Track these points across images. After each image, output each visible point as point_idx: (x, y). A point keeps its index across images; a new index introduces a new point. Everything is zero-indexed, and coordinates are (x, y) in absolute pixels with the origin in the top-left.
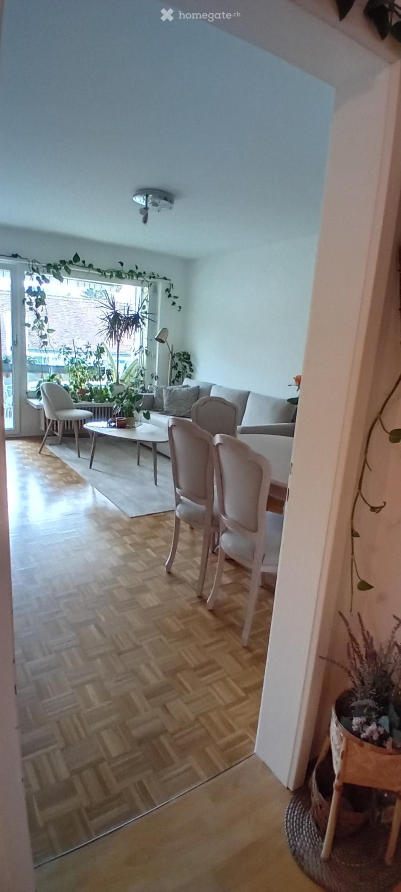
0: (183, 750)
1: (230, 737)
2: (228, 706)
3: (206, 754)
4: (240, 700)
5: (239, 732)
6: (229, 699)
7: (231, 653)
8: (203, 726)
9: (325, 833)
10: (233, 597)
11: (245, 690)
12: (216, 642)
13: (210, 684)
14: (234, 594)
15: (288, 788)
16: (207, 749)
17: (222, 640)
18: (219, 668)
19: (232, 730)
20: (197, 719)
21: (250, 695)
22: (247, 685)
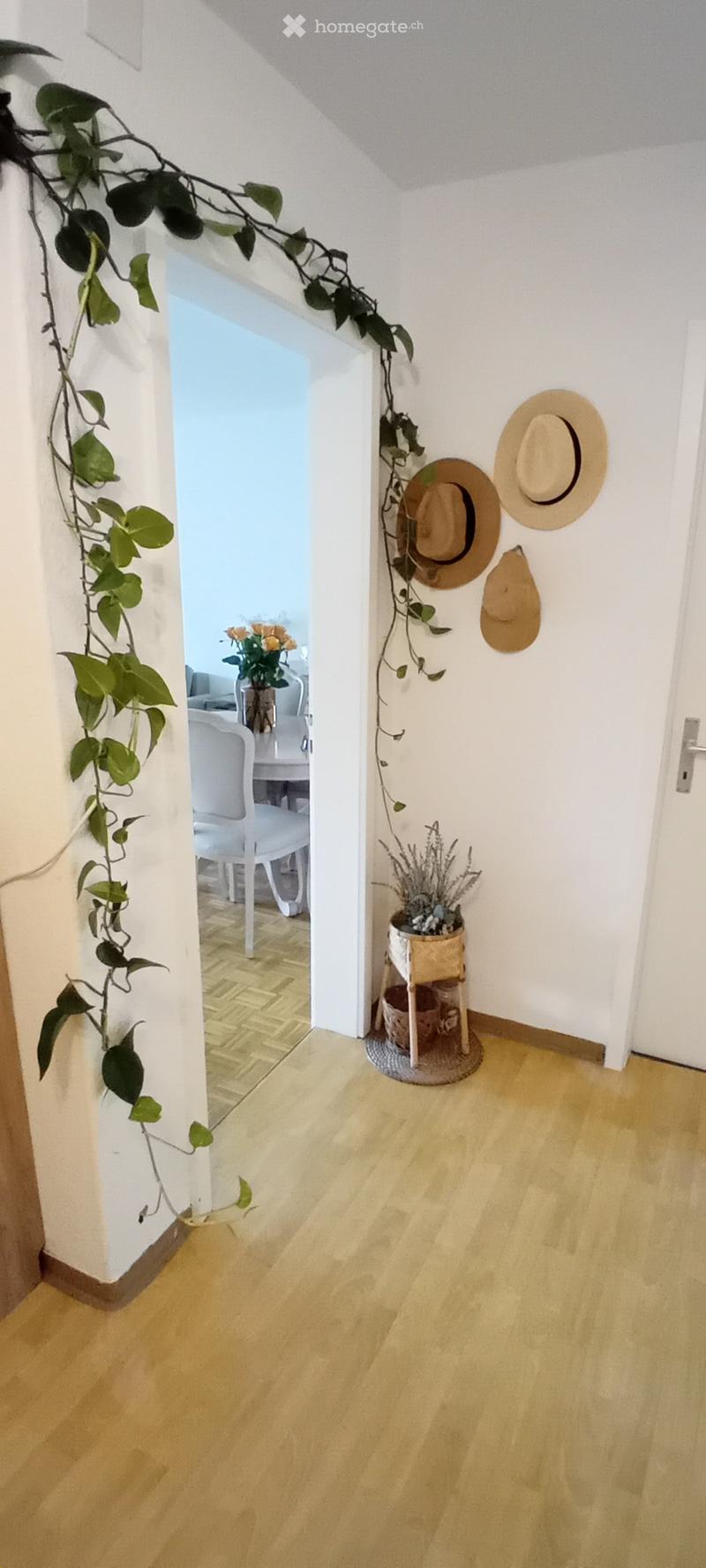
0: (243, 1052)
1: (280, 1028)
2: (263, 1008)
3: (267, 1047)
4: (272, 1001)
5: (288, 1021)
6: (262, 1002)
7: (238, 968)
8: (248, 1030)
9: (408, 1048)
10: (208, 921)
11: (276, 990)
12: (214, 966)
13: (234, 998)
14: (208, 917)
15: (359, 1038)
16: (266, 1043)
17: (222, 961)
18: (235, 983)
19: (281, 1023)
20: (240, 1027)
21: (281, 993)
22: (274, 986)
